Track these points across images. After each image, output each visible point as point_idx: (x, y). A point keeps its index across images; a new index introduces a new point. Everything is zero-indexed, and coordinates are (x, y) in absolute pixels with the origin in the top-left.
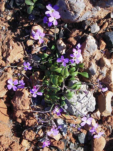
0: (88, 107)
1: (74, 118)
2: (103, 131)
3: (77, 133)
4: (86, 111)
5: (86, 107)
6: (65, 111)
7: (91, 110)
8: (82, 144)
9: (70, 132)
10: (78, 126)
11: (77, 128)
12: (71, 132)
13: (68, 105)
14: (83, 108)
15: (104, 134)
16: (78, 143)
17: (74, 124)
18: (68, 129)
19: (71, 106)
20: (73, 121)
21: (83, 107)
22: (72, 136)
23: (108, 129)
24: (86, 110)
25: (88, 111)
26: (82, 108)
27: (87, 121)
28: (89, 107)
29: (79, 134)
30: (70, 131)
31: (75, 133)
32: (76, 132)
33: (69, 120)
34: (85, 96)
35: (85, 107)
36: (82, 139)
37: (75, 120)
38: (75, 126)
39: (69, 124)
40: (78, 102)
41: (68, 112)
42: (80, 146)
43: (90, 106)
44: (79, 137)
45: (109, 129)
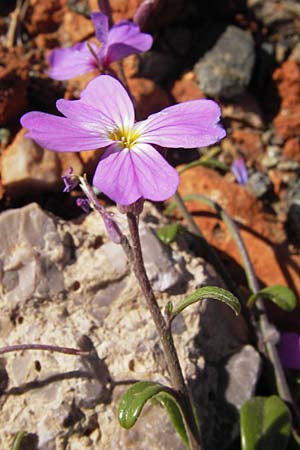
0: (47, 268)
1: (213, 221)
2: (70, 39)
3: (240, 115)
4: (90, 238)
5: (68, 282)
6: (268, 333)
7: (35, 225)
8: (244, 28)
9: (285, 140)
10: (214, 151)
11: (227, 145)
12: (278, 140)
13: (224, 379)
14: (103, 285)
15: (68, 17)
16: (268, 48)
17: (230, 178)
18: (289, 171)
19: (201, 362)
20: (232, 204)
21: (94, 290)
22: (284, 113)
23: (32, 36)
24: (84, 255)
25: (71, 228)
26: (112, 288)
27: (119, 134)
28: (33, 267)
29: (233, 92)
30: (282, 146)
31: (256, 120)
32: (245, 124)
33: (258, 228)
34: (17, 391)
35: (76, 286)
36: (228, 57)
37: (218, 207)
38: (237, 163)
39: (270, 197)
40: (118, 369)
41: (249, 315)
42: (260, 24)
43: (20, 266)
44: (244, 75)
45: (21, 29)
